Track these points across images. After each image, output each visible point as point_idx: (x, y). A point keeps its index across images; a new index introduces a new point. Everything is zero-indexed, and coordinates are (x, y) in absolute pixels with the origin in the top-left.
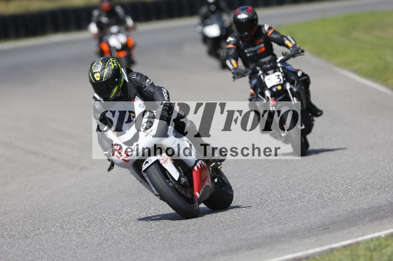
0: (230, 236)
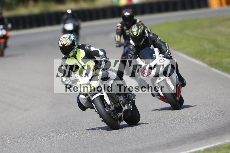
0: (112, 150)
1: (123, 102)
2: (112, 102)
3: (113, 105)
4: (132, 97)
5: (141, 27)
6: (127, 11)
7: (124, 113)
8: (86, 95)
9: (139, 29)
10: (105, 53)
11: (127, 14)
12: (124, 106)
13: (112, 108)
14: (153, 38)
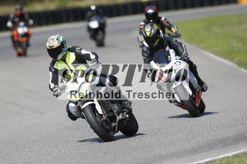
0: (134, 156)
1: (117, 110)
2: (104, 111)
3: (105, 114)
4: (127, 105)
5: (155, 27)
6: (150, 8)
7: (118, 123)
8: (76, 103)
9: (152, 29)
10: (97, 57)
11: (150, 11)
12: (119, 115)
13: (104, 117)
14: (168, 38)
